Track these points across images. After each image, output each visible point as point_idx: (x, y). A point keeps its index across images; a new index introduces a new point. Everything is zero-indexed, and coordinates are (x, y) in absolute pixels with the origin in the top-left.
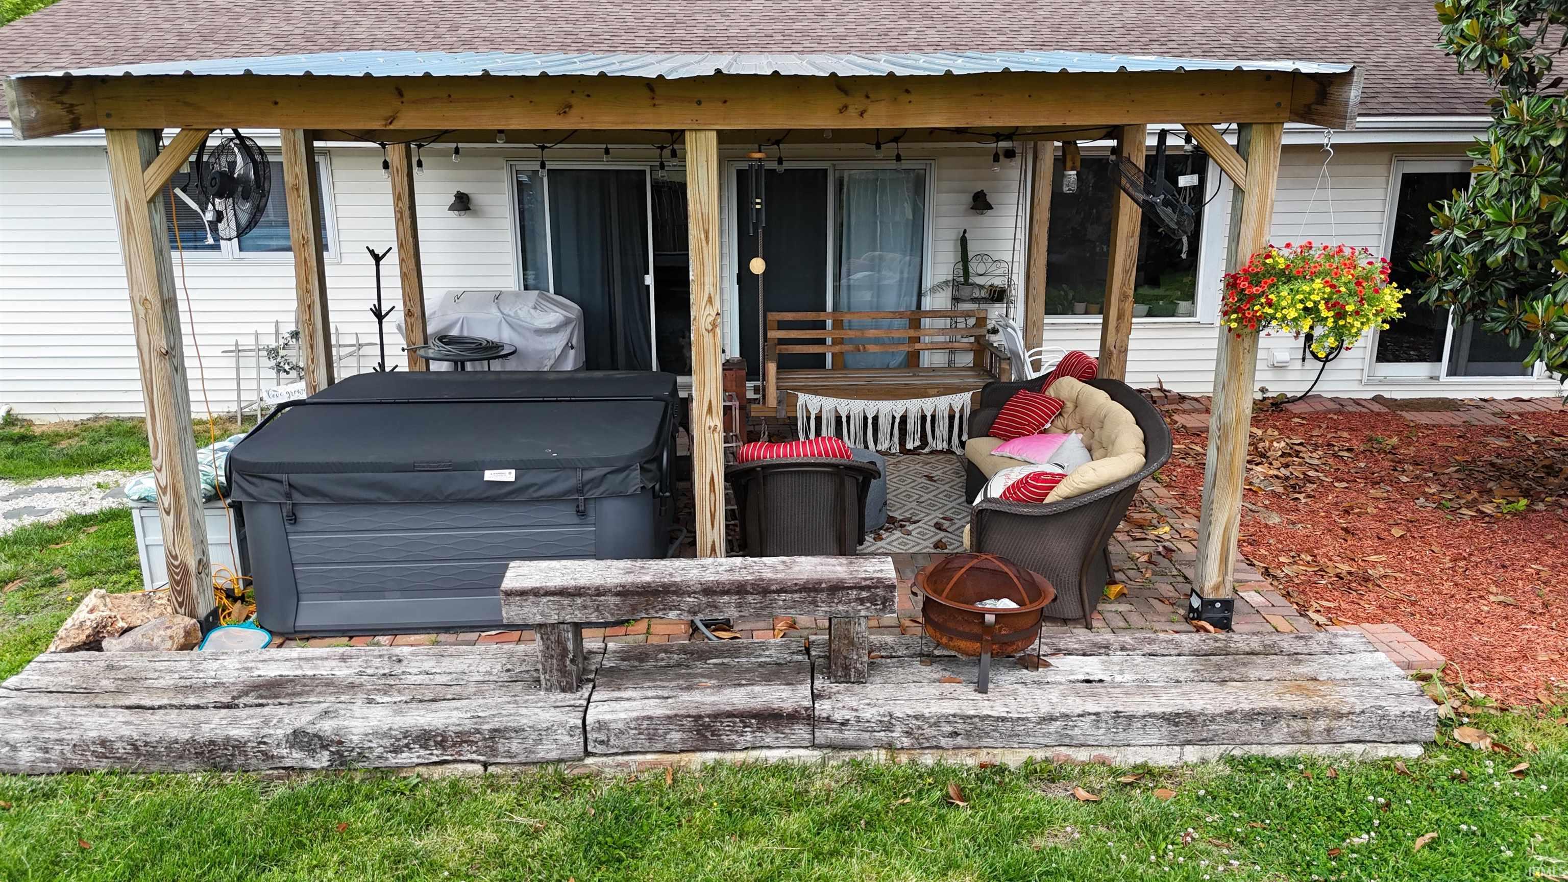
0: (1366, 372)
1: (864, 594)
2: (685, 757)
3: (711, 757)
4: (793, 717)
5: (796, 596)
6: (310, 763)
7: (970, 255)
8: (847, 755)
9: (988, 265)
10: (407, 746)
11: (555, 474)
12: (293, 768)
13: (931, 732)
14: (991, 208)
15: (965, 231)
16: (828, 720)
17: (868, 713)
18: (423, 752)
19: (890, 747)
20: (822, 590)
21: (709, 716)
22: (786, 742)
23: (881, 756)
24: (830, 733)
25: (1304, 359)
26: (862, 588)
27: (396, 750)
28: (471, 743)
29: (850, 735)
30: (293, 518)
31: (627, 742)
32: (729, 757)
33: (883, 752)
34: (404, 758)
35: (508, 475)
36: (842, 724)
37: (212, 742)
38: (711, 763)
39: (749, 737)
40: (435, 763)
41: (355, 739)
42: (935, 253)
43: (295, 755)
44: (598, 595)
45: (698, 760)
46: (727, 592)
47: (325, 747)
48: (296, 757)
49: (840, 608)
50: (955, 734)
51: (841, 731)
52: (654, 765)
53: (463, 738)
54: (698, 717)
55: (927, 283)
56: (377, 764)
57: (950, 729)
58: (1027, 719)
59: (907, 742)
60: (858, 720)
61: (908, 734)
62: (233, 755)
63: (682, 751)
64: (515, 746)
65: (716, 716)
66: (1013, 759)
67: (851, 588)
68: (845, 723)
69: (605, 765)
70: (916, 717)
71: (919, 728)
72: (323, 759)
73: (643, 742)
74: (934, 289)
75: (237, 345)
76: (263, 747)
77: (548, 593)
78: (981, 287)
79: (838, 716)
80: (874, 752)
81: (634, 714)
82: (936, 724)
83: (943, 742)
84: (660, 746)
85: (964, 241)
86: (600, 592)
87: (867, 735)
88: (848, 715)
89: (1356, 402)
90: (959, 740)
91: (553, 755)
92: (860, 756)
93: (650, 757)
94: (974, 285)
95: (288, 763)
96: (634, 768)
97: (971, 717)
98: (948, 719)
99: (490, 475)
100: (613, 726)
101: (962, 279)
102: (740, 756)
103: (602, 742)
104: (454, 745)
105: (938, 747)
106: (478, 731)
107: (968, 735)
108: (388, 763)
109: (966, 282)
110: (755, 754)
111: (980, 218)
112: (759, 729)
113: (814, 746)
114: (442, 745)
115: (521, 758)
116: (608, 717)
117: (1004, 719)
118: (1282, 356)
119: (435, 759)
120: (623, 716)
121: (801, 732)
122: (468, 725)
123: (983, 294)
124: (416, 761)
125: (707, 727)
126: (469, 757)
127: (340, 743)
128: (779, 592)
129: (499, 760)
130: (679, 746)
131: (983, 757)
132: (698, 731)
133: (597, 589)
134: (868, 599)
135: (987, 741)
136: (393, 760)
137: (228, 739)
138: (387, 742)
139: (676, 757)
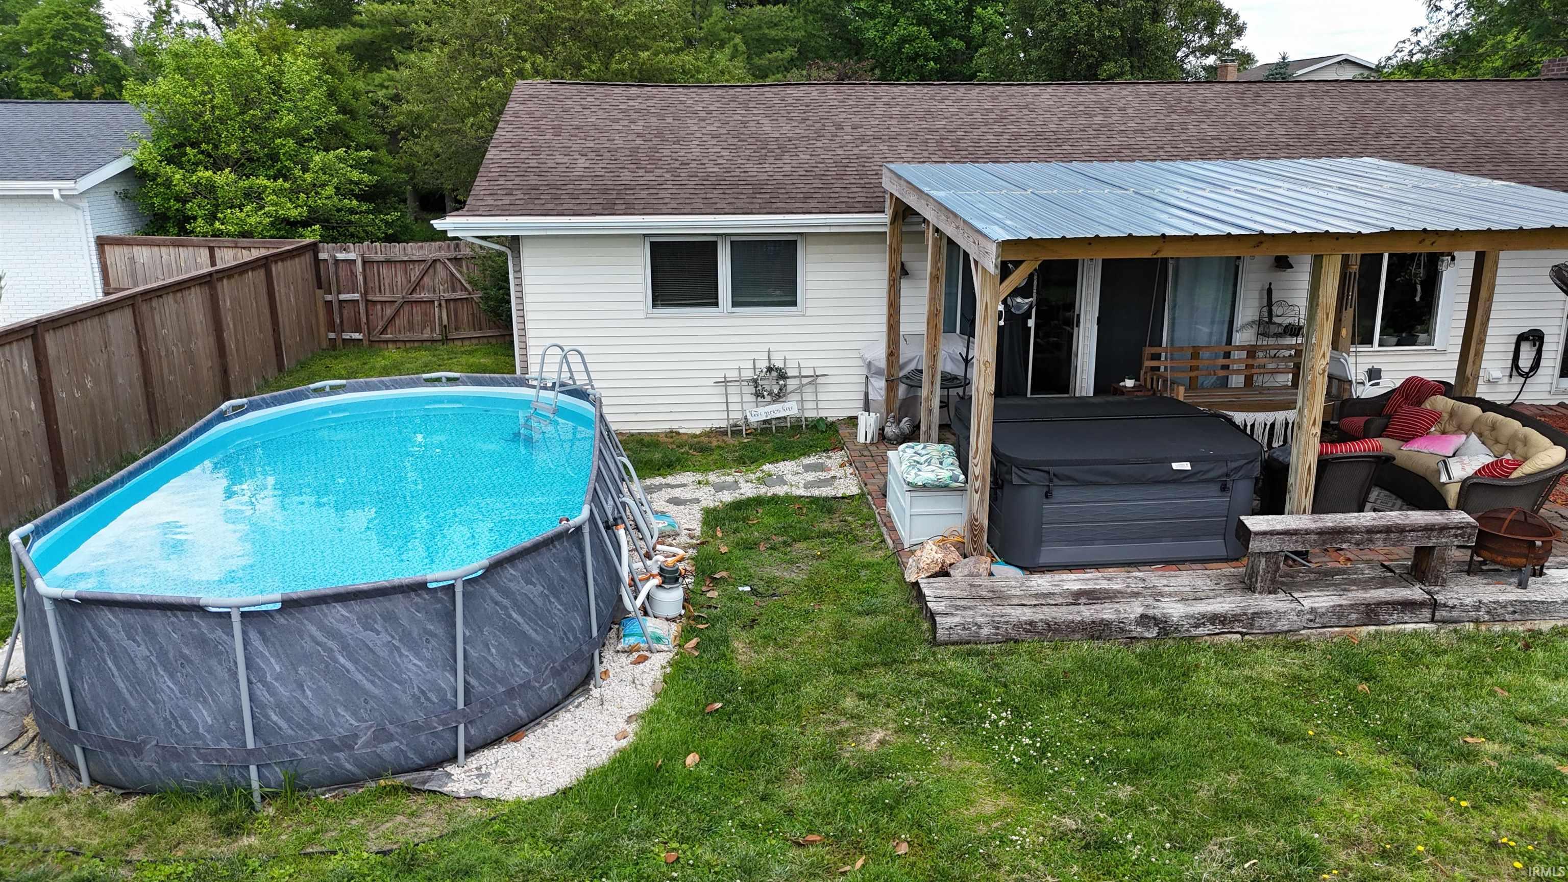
0: (1554, 386)
1: (1459, 532)
2: (1358, 629)
3: (1372, 628)
4: (1422, 604)
5: (1420, 534)
6: (1147, 635)
7: (1274, 300)
8: (1451, 627)
9: (1285, 308)
10: (1203, 623)
11: (1212, 466)
12: (1134, 638)
13: (1500, 611)
14: (1292, 267)
15: (1270, 284)
16: (1445, 605)
17: (1468, 601)
18: (1211, 627)
19: (1477, 621)
20: (1436, 530)
21: (1374, 604)
22: (1416, 620)
23: (1471, 626)
24: (1444, 613)
25: (1511, 376)
26: (1458, 528)
27: (1197, 626)
28: (1239, 621)
29: (1455, 614)
30: (1048, 495)
31: (1325, 620)
32: (1383, 628)
33: (1472, 624)
34: (1200, 631)
35: (1186, 466)
36: (1452, 608)
37: (1093, 622)
38: (1372, 632)
39: (1395, 617)
40: (1217, 634)
41: (1175, 619)
42: (1244, 299)
43: (1138, 630)
44: (1307, 534)
45: (1365, 630)
46: (1380, 532)
47: (1156, 625)
48: (1138, 631)
49: (1443, 540)
50: (1515, 612)
51: (1450, 612)
52: (1340, 634)
53: (1236, 618)
54: (1368, 605)
55: (1238, 323)
56: (1184, 635)
57: (1512, 609)
58: (1556, 602)
59: (1487, 617)
60: (1462, 604)
61: (1488, 613)
62: (1103, 630)
63: (1356, 626)
64: (1264, 623)
65: (1379, 604)
66: (1545, 626)
67: (1452, 528)
68: (1454, 607)
69: (1312, 634)
70: (1494, 603)
71: (1495, 609)
72: (1153, 633)
73: (1335, 620)
74: (1243, 327)
75: (725, 378)
76: (1122, 625)
77: (1279, 533)
78: (1280, 325)
79: (1450, 603)
80: (1467, 624)
81: (1332, 604)
82: (1505, 607)
83: (1507, 617)
84: (1343, 623)
85: (1270, 291)
86: (1307, 532)
87: (1464, 614)
88: (1456, 602)
89: (1547, 407)
90: (1517, 616)
91: (1286, 628)
92: (1459, 626)
93: (1337, 629)
94: (1275, 323)
95: (1134, 634)
96: (1328, 636)
97: (1524, 602)
98: (1511, 603)
99: (1176, 466)
100: (1319, 610)
101: (1267, 320)
102: (1391, 628)
103: (1311, 621)
104: (1230, 623)
105: (1503, 621)
106: (1245, 614)
107: (1522, 612)
108: (1190, 634)
109: (1270, 322)
110: (1400, 626)
111: (1284, 273)
112: (1402, 612)
113: (1433, 621)
114: (1223, 623)
115: (1267, 630)
116: (1316, 605)
117: (1543, 602)
118: (1496, 374)
119: (1217, 631)
120: (1324, 604)
121: (1426, 613)
122: (1238, 611)
123: (1280, 330)
124: (1207, 632)
125: (1372, 611)
126: (1237, 629)
127: (1166, 622)
128: (1410, 531)
129: (1255, 631)
130: (1355, 623)
131: (1528, 625)
132: (1367, 613)
133: (1306, 530)
134: (1460, 535)
135: (1533, 616)
136: (1194, 632)
137: (1103, 620)
138: (1192, 621)
139: (1352, 629)
